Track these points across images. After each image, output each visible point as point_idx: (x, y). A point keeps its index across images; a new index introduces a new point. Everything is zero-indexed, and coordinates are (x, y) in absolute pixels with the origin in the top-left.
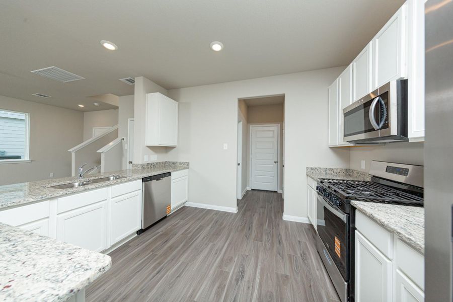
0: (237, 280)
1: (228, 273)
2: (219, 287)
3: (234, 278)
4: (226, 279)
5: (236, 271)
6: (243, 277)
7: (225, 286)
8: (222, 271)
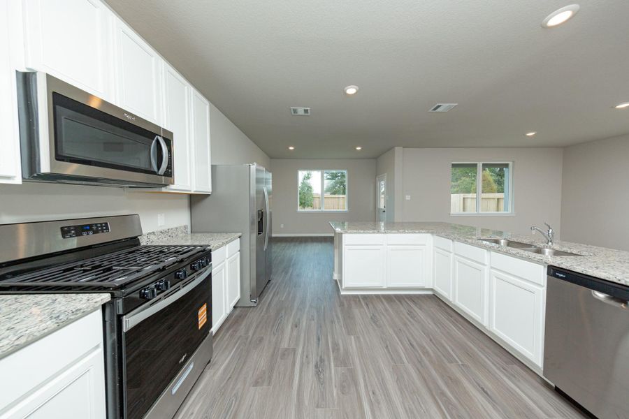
0: (322, 360)
1: (336, 366)
2: (338, 349)
3: (326, 363)
4: (336, 359)
5: (328, 371)
6: (316, 366)
7: (333, 352)
8: (345, 366)
